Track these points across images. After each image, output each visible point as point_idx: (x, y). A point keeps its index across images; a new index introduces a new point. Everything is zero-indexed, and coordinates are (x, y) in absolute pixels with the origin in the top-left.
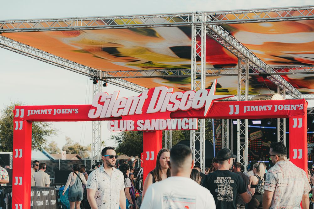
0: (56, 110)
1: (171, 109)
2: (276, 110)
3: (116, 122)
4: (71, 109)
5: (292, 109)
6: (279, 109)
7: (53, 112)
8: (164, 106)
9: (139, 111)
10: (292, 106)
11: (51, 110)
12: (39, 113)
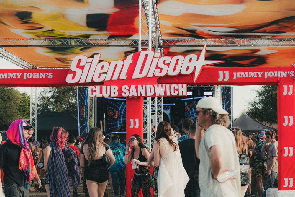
0: (26, 74)
1: (158, 74)
2: (266, 77)
3: (98, 87)
4: (45, 74)
5: (282, 76)
6: (269, 75)
7: (22, 76)
8: (150, 71)
9: (123, 76)
10: (283, 73)
11: (21, 74)
12: (6, 77)
